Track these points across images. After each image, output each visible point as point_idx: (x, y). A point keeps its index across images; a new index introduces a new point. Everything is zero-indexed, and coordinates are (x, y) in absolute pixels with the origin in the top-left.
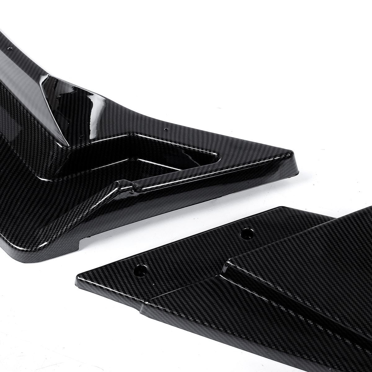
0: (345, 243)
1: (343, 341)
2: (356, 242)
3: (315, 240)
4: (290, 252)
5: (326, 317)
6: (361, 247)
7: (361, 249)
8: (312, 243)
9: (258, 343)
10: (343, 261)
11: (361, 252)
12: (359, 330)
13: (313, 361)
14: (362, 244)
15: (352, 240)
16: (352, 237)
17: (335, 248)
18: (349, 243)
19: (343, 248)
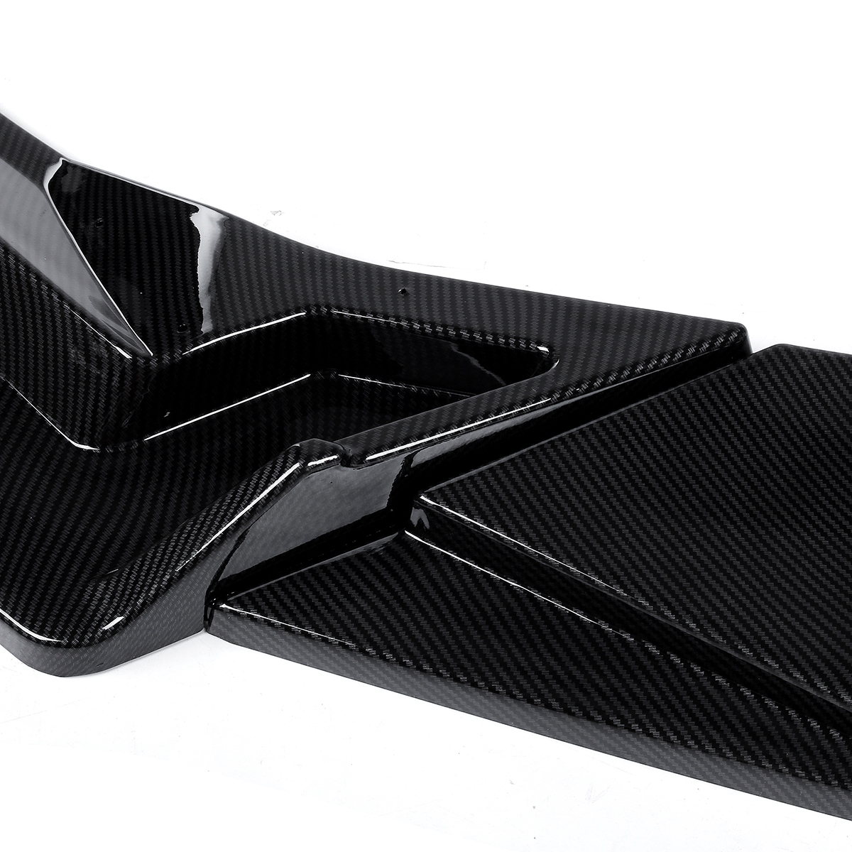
0: (709, 440)
1: (708, 680)
2: (737, 435)
3: (635, 434)
4: (575, 467)
5: (664, 621)
6: (751, 448)
7: (750, 452)
8: (629, 442)
9: (498, 692)
10: (706, 483)
11: (750, 460)
12: (746, 651)
13: (634, 730)
14: (753, 439)
15: (728, 431)
16: (728, 423)
17: (686, 451)
18: (721, 439)
19: (705, 451)
